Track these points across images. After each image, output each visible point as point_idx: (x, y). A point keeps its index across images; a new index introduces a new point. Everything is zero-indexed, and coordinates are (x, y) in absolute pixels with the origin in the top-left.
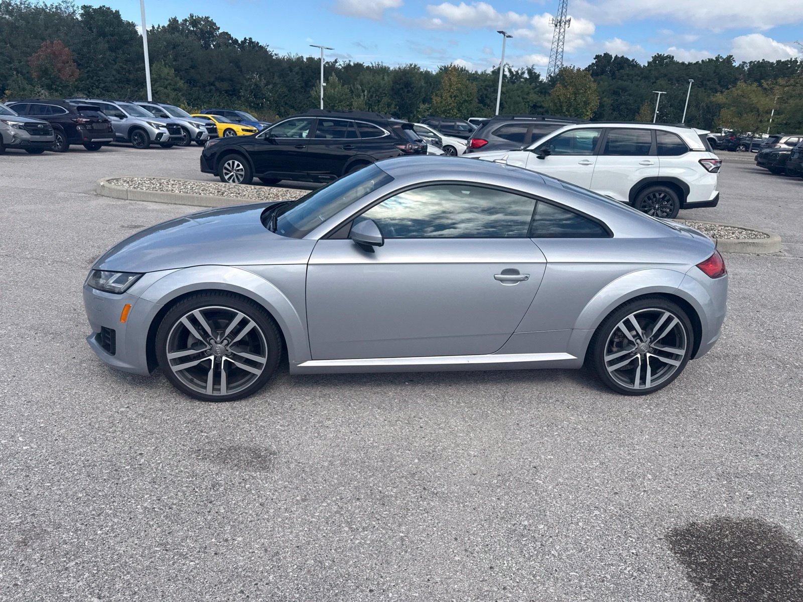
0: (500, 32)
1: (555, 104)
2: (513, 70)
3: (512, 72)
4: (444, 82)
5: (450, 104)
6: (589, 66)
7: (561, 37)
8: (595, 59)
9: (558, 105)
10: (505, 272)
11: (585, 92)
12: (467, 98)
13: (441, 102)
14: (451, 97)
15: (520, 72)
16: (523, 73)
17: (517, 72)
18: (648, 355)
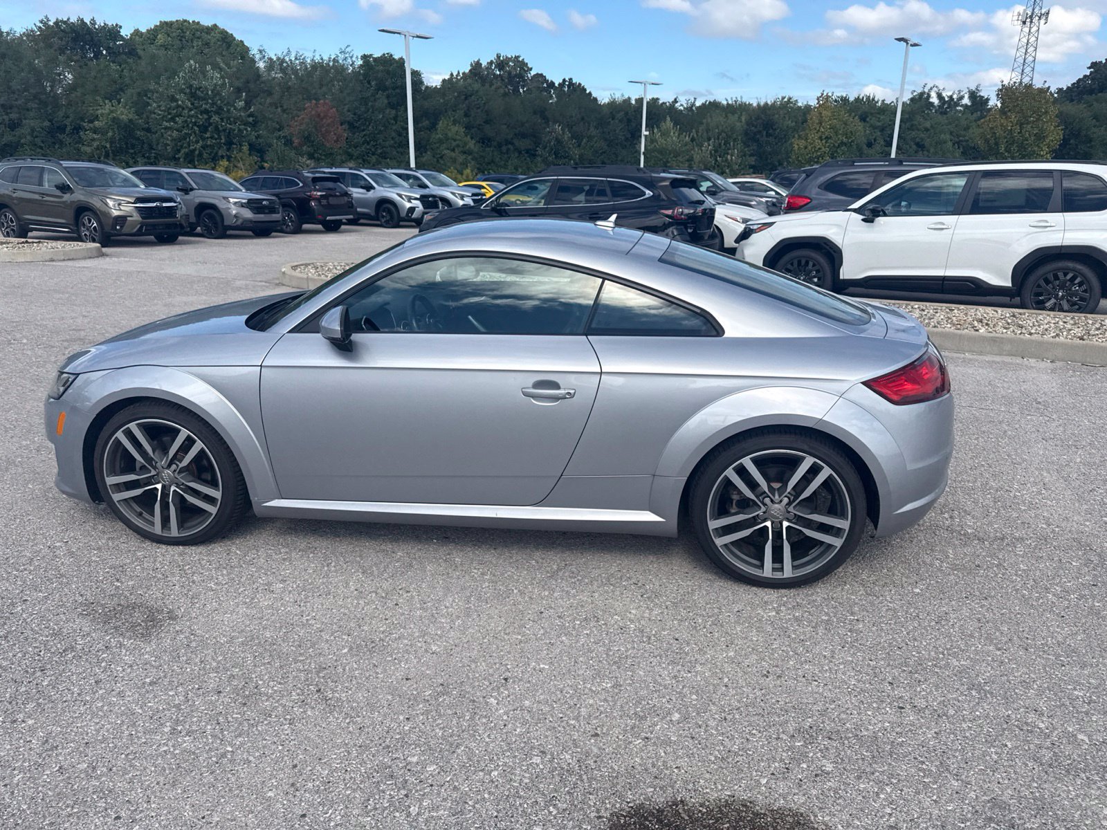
0: (900, 40)
1: (987, 141)
2: (944, 94)
3: (944, 98)
4: (811, 119)
5: (820, 149)
6: (1079, 80)
7: (1033, 39)
8: (1089, 68)
9: (992, 142)
10: (539, 384)
11: (1038, 120)
12: (845, 140)
13: (806, 148)
14: (821, 138)
15: (955, 97)
16: (961, 98)
17: (951, 97)
18: (785, 524)
